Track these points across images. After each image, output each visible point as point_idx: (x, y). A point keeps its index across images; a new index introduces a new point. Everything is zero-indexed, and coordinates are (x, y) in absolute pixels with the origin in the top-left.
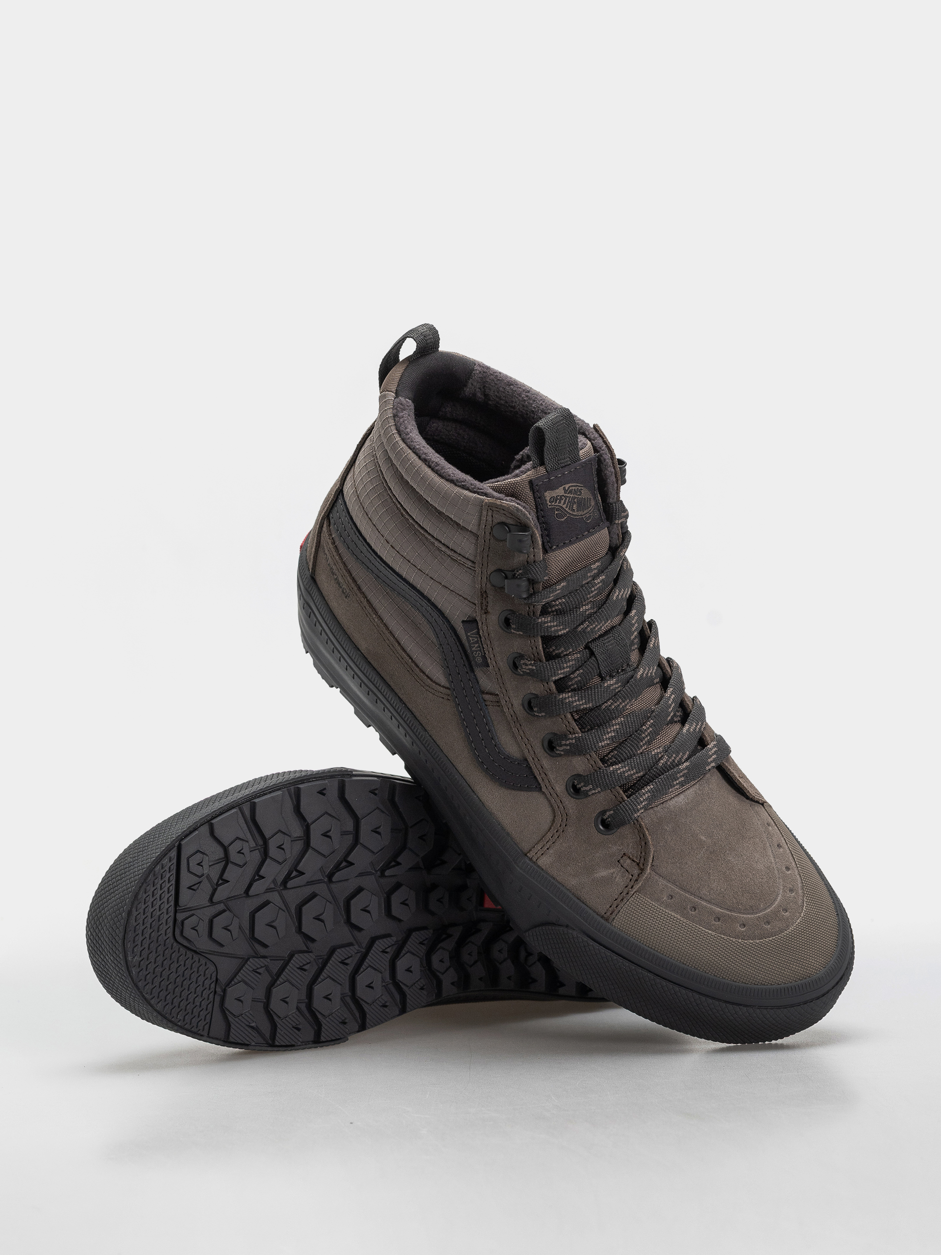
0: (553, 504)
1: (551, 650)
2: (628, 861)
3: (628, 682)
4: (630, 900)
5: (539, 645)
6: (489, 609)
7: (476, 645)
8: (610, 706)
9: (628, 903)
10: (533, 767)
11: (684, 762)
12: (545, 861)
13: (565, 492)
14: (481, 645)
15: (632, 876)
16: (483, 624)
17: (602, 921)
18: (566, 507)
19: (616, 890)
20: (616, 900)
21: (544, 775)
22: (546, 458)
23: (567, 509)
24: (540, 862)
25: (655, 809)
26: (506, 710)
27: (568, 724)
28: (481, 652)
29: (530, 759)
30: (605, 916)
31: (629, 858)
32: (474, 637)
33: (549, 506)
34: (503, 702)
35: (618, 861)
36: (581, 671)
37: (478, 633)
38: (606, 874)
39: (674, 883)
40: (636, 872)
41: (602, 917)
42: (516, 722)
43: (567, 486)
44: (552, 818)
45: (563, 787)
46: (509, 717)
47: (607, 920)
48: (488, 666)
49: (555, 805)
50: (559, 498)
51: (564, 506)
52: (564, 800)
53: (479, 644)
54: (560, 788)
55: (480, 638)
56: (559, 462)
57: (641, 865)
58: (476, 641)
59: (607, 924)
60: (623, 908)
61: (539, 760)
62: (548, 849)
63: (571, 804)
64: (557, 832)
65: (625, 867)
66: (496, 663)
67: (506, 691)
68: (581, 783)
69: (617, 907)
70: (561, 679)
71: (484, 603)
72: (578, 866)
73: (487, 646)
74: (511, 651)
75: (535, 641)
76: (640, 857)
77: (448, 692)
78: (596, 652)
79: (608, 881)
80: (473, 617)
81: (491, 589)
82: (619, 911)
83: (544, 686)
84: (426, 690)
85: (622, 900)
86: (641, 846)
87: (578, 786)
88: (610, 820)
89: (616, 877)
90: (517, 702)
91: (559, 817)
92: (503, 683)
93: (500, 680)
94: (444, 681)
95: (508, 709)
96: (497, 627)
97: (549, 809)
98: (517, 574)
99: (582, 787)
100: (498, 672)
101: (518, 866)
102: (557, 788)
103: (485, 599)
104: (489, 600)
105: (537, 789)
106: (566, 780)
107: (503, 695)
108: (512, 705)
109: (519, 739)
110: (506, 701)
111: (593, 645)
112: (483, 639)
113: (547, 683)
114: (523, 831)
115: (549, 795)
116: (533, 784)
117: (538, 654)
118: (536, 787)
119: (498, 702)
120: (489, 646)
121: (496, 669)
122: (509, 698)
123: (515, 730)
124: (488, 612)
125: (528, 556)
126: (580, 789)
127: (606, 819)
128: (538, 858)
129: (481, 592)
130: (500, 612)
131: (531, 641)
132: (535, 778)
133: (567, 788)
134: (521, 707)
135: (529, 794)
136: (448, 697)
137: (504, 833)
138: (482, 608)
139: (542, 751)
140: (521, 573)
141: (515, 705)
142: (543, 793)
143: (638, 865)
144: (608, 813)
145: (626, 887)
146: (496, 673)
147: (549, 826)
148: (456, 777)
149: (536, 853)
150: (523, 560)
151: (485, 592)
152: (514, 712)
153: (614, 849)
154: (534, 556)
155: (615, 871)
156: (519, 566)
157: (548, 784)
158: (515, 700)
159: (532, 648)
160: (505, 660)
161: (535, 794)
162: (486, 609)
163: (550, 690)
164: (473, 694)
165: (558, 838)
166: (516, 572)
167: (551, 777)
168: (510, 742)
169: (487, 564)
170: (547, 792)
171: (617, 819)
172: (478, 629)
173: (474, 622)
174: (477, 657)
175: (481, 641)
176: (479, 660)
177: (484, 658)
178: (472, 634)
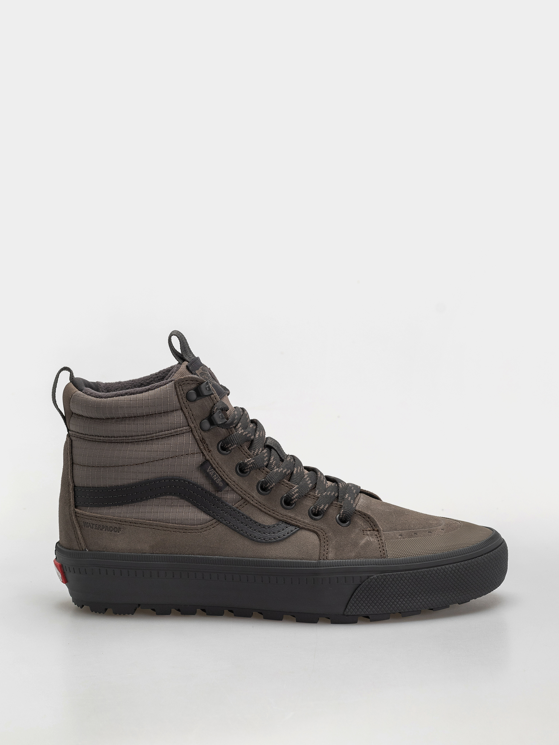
1: (252, 453)
2: (369, 532)
4: (386, 544)
5: (247, 450)
6: (211, 449)
9: (386, 546)
10: (287, 520)
12: (331, 556)
13: (202, 369)
15: (376, 535)
16: (212, 459)
17: (383, 559)
18: (208, 378)
19: (375, 544)
20: (380, 548)
21: (295, 521)
22: (184, 356)
24: (329, 558)
27: (287, 485)
28: (219, 479)
29: (282, 518)
31: (367, 530)
32: (211, 471)
34: (248, 499)
35: (364, 534)
37: (212, 466)
38: (364, 542)
40: (376, 533)
41: (381, 558)
42: (261, 505)
44: (316, 536)
45: (309, 518)
46: (256, 505)
48: (228, 485)
49: (312, 529)
50: (202, 374)
52: (314, 524)
53: (216, 474)
54: (308, 520)
55: (215, 470)
56: (190, 357)
57: (376, 529)
58: (214, 473)
59: (388, 559)
61: (286, 516)
62: (327, 550)
63: (318, 524)
64: (324, 539)
65: (369, 534)
66: (231, 479)
67: (245, 492)
68: (317, 507)
69: (383, 550)
70: (268, 464)
71: (206, 447)
72: (349, 546)
73: (221, 472)
74: (235, 464)
75: (243, 449)
76: (372, 527)
77: (214, 521)
78: (272, 445)
79: (368, 543)
80: (204, 460)
81: (205, 434)
82: (386, 551)
83: (263, 472)
84: (201, 532)
85: (383, 546)
86: (368, 521)
87: (316, 510)
88: (344, 517)
89: (370, 540)
90: (255, 494)
91: (319, 533)
92: (241, 489)
93: (238, 488)
94: (208, 518)
95: (253, 501)
96: (220, 456)
97: (311, 533)
98: (215, 410)
99: (319, 508)
100: (235, 484)
101: (321, 567)
102: (306, 521)
103: (205, 444)
104: (207, 442)
105: (297, 529)
106: (307, 514)
107: (245, 495)
108: (253, 497)
109: (269, 513)
110: (249, 497)
111: (268, 443)
112: (217, 469)
113: (263, 469)
114: (308, 552)
115: (306, 527)
116: (293, 528)
117: (249, 455)
118: (296, 529)
119: (245, 502)
120: (222, 471)
121: (233, 483)
122: (249, 494)
123: (263, 509)
124: (210, 451)
125: (213, 401)
126: (318, 511)
127: (342, 517)
128: (327, 557)
129: (201, 441)
130: (216, 446)
131: (241, 451)
132: (291, 525)
133: (312, 518)
134: (259, 494)
135: (295, 534)
136: (216, 524)
137: (299, 561)
138: (206, 450)
139: (284, 510)
140: (217, 409)
141: (255, 495)
142: (301, 528)
143: (374, 530)
144: (341, 512)
145: (378, 541)
146: (234, 486)
147: (318, 539)
148: (251, 560)
149: (324, 555)
150: (211, 405)
151: (203, 439)
152: (256, 501)
153: (357, 530)
154: (215, 399)
155: (367, 538)
156: (213, 407)
157: (300, 523)
158: (253, 493)
159: (244, 454)
160: (235, 473)
161: (299, 532)
162: (208, 449)
163: (267, 472)
164: (229, 508)
165: (327, 541)
166: (214, 410)
167: (299, 518)
168: (265, 519)
169: (195, 421)
170: (304, 526)
171: (347, 514)
172: (211, 464)
173: (207, 461)
174: (219, 483)
175: (216, 472)
176: (221, 484)
177: (223, 480)
178: (209, 470)
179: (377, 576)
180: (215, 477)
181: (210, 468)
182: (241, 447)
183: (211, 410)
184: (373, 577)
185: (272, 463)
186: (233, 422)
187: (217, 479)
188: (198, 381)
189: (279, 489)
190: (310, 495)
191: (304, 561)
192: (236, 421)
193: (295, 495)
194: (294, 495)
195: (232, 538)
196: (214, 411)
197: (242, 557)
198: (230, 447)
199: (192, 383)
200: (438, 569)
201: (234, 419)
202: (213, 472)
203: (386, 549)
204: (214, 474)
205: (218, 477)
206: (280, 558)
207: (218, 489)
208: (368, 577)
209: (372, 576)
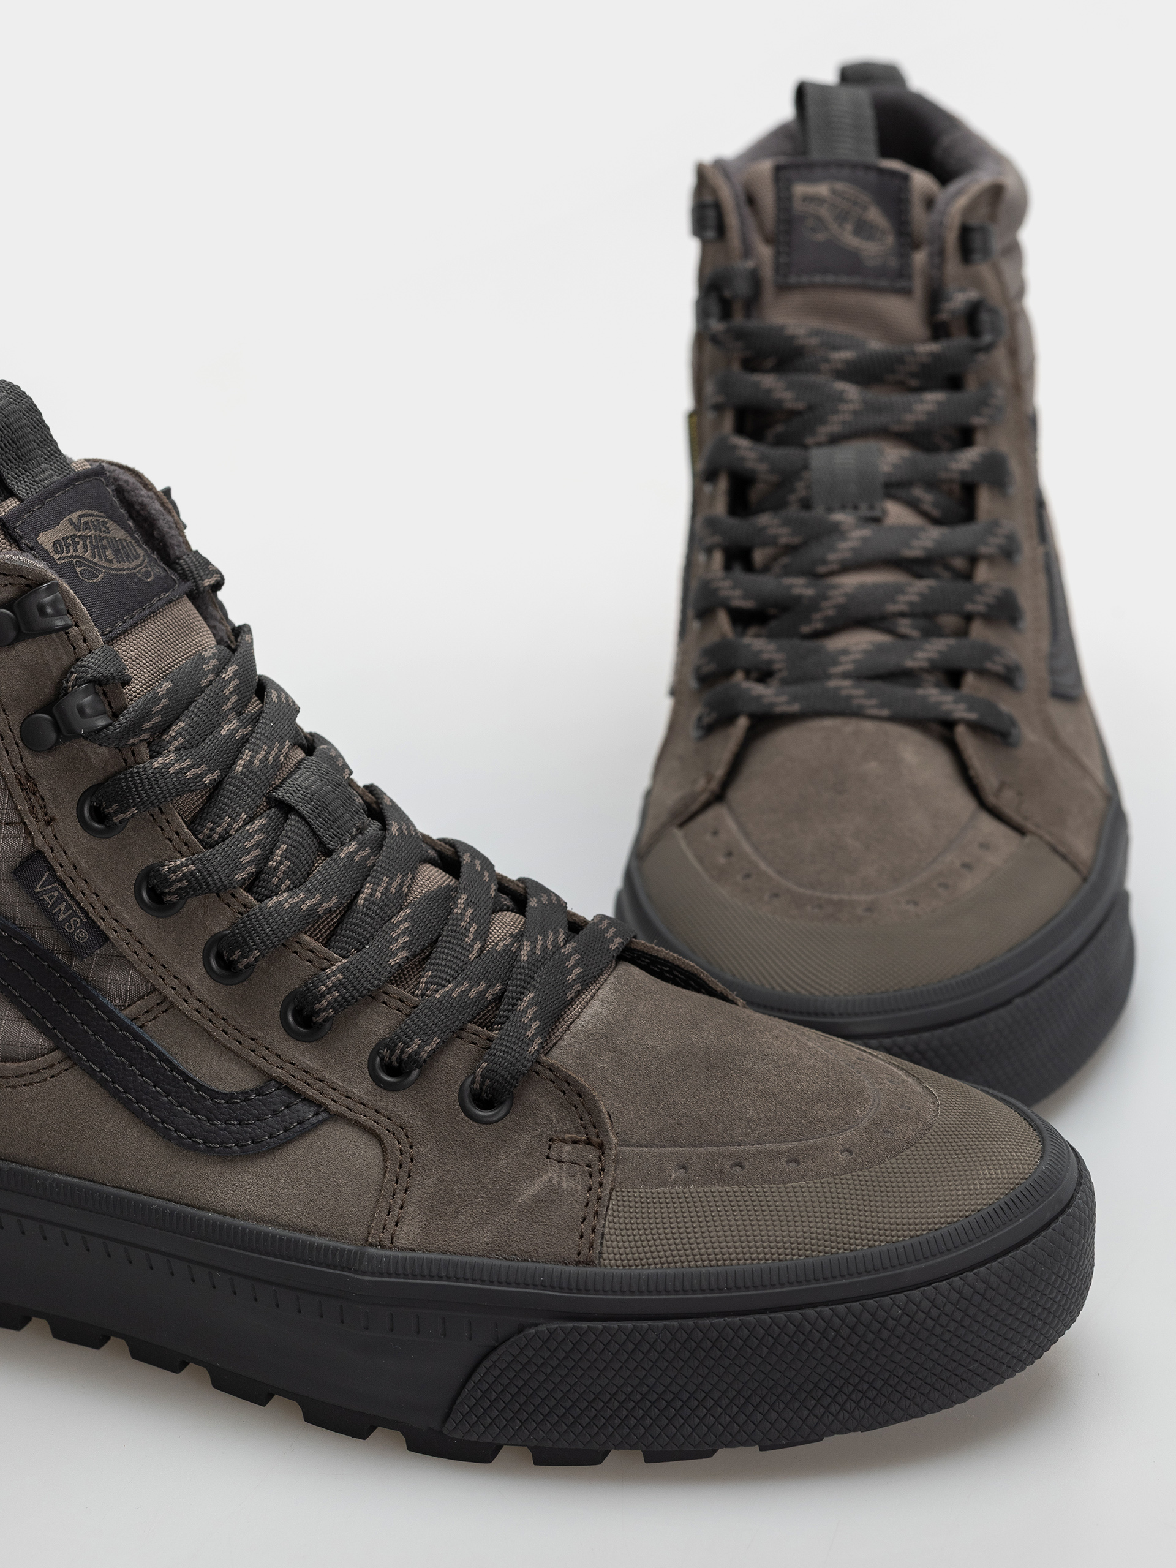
0: (64, 555)
1: (207, 831)
2: (567, 1148)
3: (382, 846)
4: (611, 1206)
5: (180, 826)
6: (52, 811)
7: (63, 907)
8: (371, 895)
9: (610, 1212)
10: (291, 1081)
11: (565, 945)
12: (409, 1233)
13: (77, 527)
14: (70, 902)
15: (589, 1166)
16: (56, 850)
17: (582, 1269)
18: (94, 556)
19: (574, 1202)
20: (584, 1219)
21: (318, 1085)
22: (9, 478)
23: (96, 560)
24: (401, 1242)
25: (561, 1043)
26: (183, 1006)
27: (312, 956)
28: (78, 917)
29: (277, 1072)
30: (582, 1258)
31: (564, 1141)
32: (51, 890)
33: (59, 559)
34: (170, 994)
35: (548, 1157)
36: (284, 847)
37: (53, 873)
38: (538, 1188)
39: (674, 1143)
40: (591, 1155)
41: (578, 1263)
42: (214, 1018)
43: (74, 516)
44: (378, 1150)
45: (368, 1082)
46: (196, 1016)
47: (589, 1263)
48: (107, 939)
49: (370, 1123)
50: (69, 541)
51: (87, 555)
52: (381, 1105)
53: (66, 901)
54: (362, 1087)
55: (63, 884)
56: (37, 479)
57: (594, 1139)
58: (58, 898)
59: (597, 1270)
60: (607, 1225)
61: (293, 1064)
62: (401, 1208)
63: (397, 1105)
64: (401, 1167)
65: (566, 1159)
66: (117, 921)
67: (165, 967)
68: (396, 1045)
69: (593, 1231)
70: (256, 877)
71: (37, 805)
72: (478, 1203)
73: (84, 895)
74: (135, 872)
75: (168, 821)
76: (584, 1128)
77: (57, 1055)
78: (293, 802)
79: (550, 1196)
80: (28, 849)
81: (37, 764)
82: (603, 1235)
83: (229, 906)
84: (14, 1087)
85: (596, 1214)
86: (575, 1106)
87: (394, 1058)
88: (487, 1088)
89: (560, 1184)
90: (196, 976)
91: (389, 1140)
92: (151, 956)
93: (141, 953)
94: (40, 1041)
95: (186, 1001)
96: (87, 840)
97: (365, 1137)
98: (70, 683)
99: (402, 1052)
100: (130, 939)
101: (364, 1273)
102: (356, 1091)
103: (34, 794)
104: (43, 790)
105: (320, 1117)
106: (365, 1065)
107: (163, 979)
108: (189, 988)
109: (236, 1047)
110: (174, 989)
111: (280, 794)
112: (69, 884)
113: (233, 895)
114: (335, 1208)
115: (350, 1115)
116: (308, 1113)
117: (186, 844)
118: (317, 1114)
119: (162, 1003)
120: (87, 892)
121: (125, 935)
122: (176, 978)
123: (219, 1035)
124: (52, 819)
125: (75, 649)
126: (400, 1060)
127: (481, 1089)
128: (392, 1235)
129: (20, 783)
130: (75, 803)
131: (160, 827)
132: (305, 1099)
133: (377, 1080)
134: (209, 980)
135: (311, 1136)
136: (63, 1066)
137: (304, 1236)
138: (37, 818)
139: (292, 1042)
140: (77, 679)
141: (195, 984)
142: (335, 1117)
143: (588, 1142)
144: (479, 1071)
145: (590, 1189)
146: (128, 944)
147: (381, 1165)
148: (156, 1209)
149: (384, 1229)
150: (66, 661)
151: (28, 777)
152: (200, 1001)
153: (527, 1139)
154: (85, 641)
155: (552, 1174)
156: (66, 673)
157: (335, 1095)
158: (190, 973)
159: (169, 839)
160: (132, 902)
161: (323, 1130)
162: (46, 814)
163: (245, 906)
164: (106, 1018)
165: (409, 1176)
166: (67, 682)
167: (334, 1078)
168: (223, 1067)
169: (6, 714)
170: (343, 1110)
171: (498, 1081)
172: (51, 868)
173: (38, 854)
174: (75, 931)
175: (68, 892)
176: (82, 936)
177: (90, 925)
178: (43, 885)
179: (547, 1329)
180: (60, 910)
181: (46, 880)
182: (162, 812)
183: (60, 682)
184: (536, 1332)
185: (276, 869)
186: (140, 727)
187: (68, 919)
188: (25, 578)
189: (280, 968)
190: (387, 994)
191: (317, 1240)
192: (157, 719)
193: (329, 997)
194: (323, 995)
195: (107, 1121)
196: (66, 688)
197: (134, 1191)
198: (116, 813)
199: (6, 582)
200: (789, 1319)
201: (145, 715)
202: (56, 894)
203: (604, 1227)
204: (60, 899)
205: (75, 912)
206: (248, 1216)
207: (75, 950)
208: (521, 1329)
209: (536, 1325)
